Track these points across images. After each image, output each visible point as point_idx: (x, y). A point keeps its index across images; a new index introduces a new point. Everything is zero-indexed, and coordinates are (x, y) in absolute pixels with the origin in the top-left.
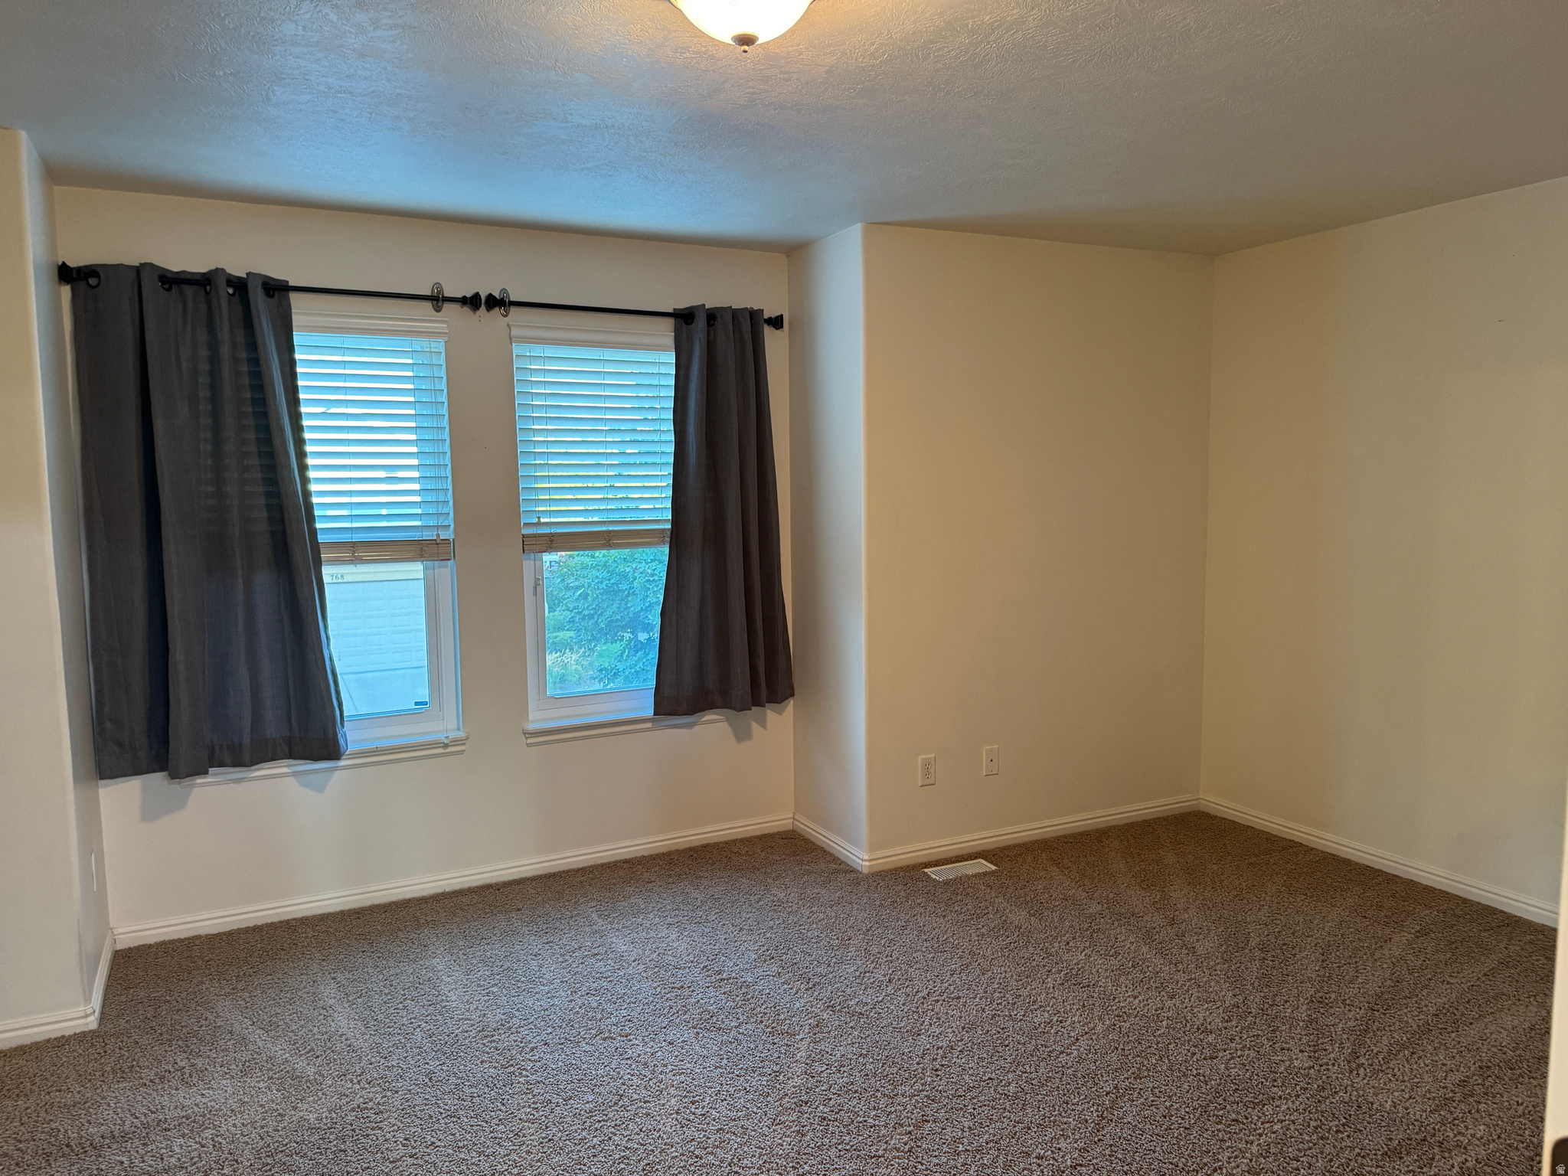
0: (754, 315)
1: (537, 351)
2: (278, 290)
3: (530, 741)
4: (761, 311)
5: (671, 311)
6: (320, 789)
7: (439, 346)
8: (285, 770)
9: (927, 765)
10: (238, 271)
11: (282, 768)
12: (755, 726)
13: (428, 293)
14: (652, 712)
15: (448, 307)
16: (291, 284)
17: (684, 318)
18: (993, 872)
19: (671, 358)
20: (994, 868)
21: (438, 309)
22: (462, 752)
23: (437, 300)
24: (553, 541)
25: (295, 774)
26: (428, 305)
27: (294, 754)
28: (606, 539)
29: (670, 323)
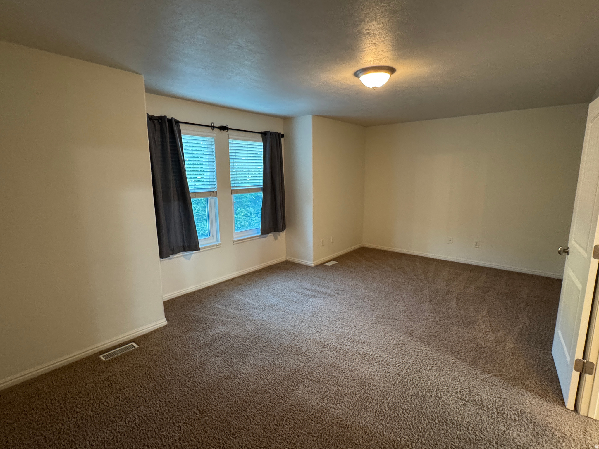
0: (279, 134)
1: (234, 141)
2: (177, 122)
3: (234, 243)
4: (280, 133)
5: (260, 132)
6: (189, 259)
7: (213, 140)
8: (181, 255)
9: (323, 241)
10: (169, 117)
11: (180, 254)
12: (278, 236)
13: (210, 125)
14: (260, 234)
15: (215, 129)
16: (179, 121)
17: (264, 134)
18: (337, 263)
19: (262, 144)
20: (337, 262)
21: (213, 130)
22: (220, 247)
23: (213, 127)
24: (237, 191)
25: (184, 256)
26: (210, 128)
27: (185, 250)
28: (248, 190)
29: (260, 135)
